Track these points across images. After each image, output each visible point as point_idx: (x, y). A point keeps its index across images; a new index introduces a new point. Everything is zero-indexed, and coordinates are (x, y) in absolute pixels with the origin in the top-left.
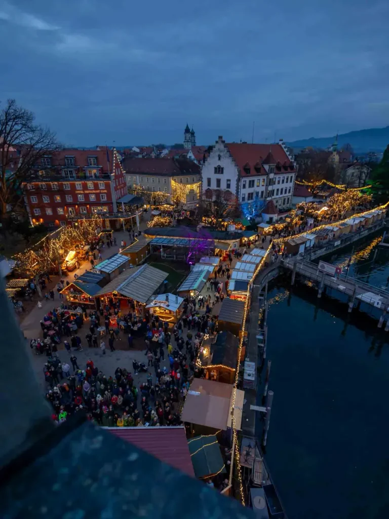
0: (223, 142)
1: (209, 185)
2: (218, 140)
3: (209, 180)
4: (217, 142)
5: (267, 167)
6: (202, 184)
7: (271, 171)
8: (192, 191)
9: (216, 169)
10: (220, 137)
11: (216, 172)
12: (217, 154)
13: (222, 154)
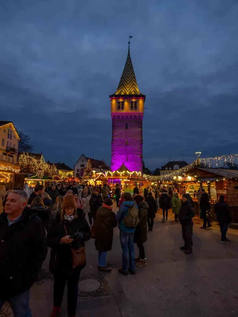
0: (84, 156)
1: (78, 171)
2: (82, 155)
3: (78, 170)
4: (81, 156)
5: (100, 166)
6: (74, 172)
7: (101, 168)
8: (69, 175)
9: (81, 165)
10: (83, 155)
11: (81, 167)
12: (82, 160)
13: (84, 160)
